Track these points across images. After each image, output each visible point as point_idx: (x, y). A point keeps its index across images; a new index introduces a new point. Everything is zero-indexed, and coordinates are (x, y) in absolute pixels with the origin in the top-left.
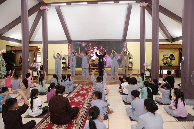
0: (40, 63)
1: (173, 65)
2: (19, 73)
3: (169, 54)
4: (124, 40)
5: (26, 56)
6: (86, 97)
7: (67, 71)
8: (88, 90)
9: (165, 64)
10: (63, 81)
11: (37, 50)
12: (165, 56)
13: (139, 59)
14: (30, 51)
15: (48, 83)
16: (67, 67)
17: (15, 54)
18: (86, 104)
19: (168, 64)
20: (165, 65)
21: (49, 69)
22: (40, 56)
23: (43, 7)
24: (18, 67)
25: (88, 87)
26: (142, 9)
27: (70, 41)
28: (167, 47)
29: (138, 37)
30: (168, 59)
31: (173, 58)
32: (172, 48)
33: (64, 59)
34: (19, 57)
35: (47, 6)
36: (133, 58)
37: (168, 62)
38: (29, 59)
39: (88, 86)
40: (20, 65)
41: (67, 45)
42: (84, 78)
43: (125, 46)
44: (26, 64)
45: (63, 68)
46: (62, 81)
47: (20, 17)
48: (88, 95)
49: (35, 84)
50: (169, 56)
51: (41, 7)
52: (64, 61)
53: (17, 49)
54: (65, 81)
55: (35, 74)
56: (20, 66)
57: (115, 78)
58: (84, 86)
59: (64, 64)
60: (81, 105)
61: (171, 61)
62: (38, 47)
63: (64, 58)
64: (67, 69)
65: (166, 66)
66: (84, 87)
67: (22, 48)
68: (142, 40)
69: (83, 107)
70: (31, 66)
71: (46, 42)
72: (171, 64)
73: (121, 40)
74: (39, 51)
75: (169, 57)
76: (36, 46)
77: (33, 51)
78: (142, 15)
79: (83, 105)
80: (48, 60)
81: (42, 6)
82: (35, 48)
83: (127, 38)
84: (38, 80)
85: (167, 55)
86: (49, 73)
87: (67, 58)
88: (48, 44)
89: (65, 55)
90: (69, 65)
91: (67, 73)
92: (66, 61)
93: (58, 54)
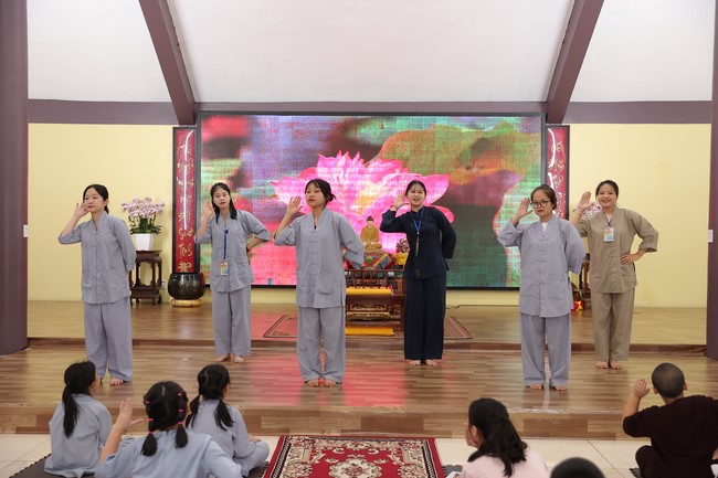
7: (165, 312)
10: (165, 440)
15: (20, 431)
16: (165, 284)
21: (32, 294)
25: (369, 469)
27: (187, 111)
33: (145, 226)
41: (165, 132)
43: (558, 147)
45: (138, 290)
46: (150, 448)
52: (143, 242)
54: (182, 441)
58: (329, 455)
59: (146, 266)
63: (143, 221)
64: (168, 298)
80: (28, 231)
86: (31, 333)
87: (166, 224)
88: (31, 125)
89: (153, 203)
90: (176, 273)
91: (166, 335)
92: (155, 243)
93: (93, 191)
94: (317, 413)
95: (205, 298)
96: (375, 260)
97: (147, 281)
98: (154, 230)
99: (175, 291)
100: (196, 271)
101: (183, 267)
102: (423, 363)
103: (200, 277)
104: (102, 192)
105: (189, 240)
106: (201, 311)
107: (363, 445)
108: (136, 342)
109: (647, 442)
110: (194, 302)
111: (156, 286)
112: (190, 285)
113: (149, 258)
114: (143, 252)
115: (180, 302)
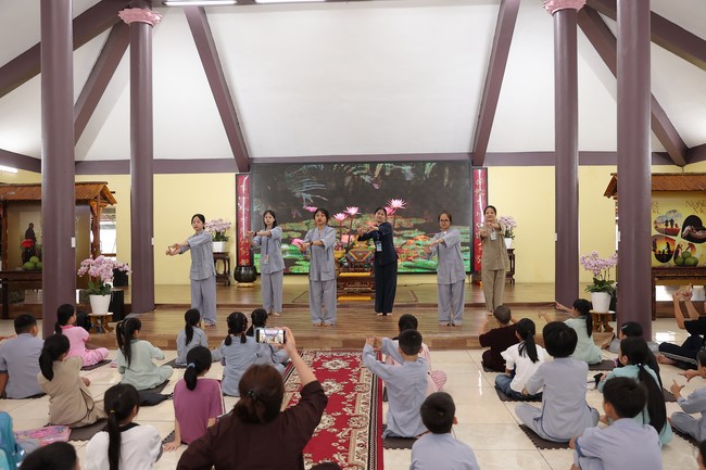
0: (114, 255)
1: (699, 265)
2: (23, 300)
3: (679, 215)
4: (478, 156)
5: (59, 227)
6: (348, 411)
7: (233, 290)
8: (347, 379)
9: (662, 261)
10: (236, 339)
11: (105, 198)
12: (663, 226)
13: (553, 237)
14: (79, 202)
16: (232, 273)
17: (5, 215)
18: (358, 449)
19: (680, 260)
20: (666, 265)
21: (157, 280)
22: (112, 227)
23: (136, 11)
24: (20, 272)
25: (343, 364)
26: (562, 21)
27: (243, 163)
28: (670, 185)
29: (548, 143)
30: (678, 239)
31: (699, 234)
32: (695, 192)
33: (220, 237)
34: (24, 229)
35: (150, 7)
36: (515, 232)
37: (677, 252)
38: (73, 240)
39: (344, 359)
40: (28, 265)
41: (230, 177)
42: (319, 321)
43: (480, 181)
44: (59, 261)
47: (35, 50)
48: (354, 403)
49: (103, 350)
50: (680, 223)
51: (126, 10)
52: (218, 247)
53: (12, 194)
55: (100, 305)
56: (26, 271)
57: (456, 322)
58: (323, 357)
59: (220, 262)
60: (336, 450)
61: (691, 246)
62: (110, 188)
63: (218, 233)
64: (234, 282)
65: (670, 269)
66: (327, 365)
67: (43, 189)
68: (565, 157)
69: (350, 462)
70: (82, 269)
71: (144, 164)
72: (692, 261)
73: (463, 158)
74: (112, 202)
75: (680, 227)
76: (99, 183)
77: (86, 202)
78: (565, 47)
79: (345, 452)
81: (129, 7)
82: (98, 193)
83: (492, 148)
84: (115, 332)
85: (672, 221)
86: (156, 302)
87: (232, 235)
88: (155, 176)
89: (224, 222)
90: (239, 266)
91: (233, 302)
92: (226, 247)
93: (197, 218)
94: (318, 338)
95: (258, 282)
96: (364, 256)
97: (221, 272)
98: (225, 239)
99: (239, 277)
100: (251, 265)
101: (243, 262)
102: (385, 314)
103: (254, 269)
104: (202, 218)
105: (246, 245)
106: (255, 290)
107: (343, 354)
108: (218, 306)
109: (489, 348)
110: (250, 284)
111: (226, 274)
112: (248, 275)
113: (221, 257)
114: (218, 253)
115: (242, 284)
